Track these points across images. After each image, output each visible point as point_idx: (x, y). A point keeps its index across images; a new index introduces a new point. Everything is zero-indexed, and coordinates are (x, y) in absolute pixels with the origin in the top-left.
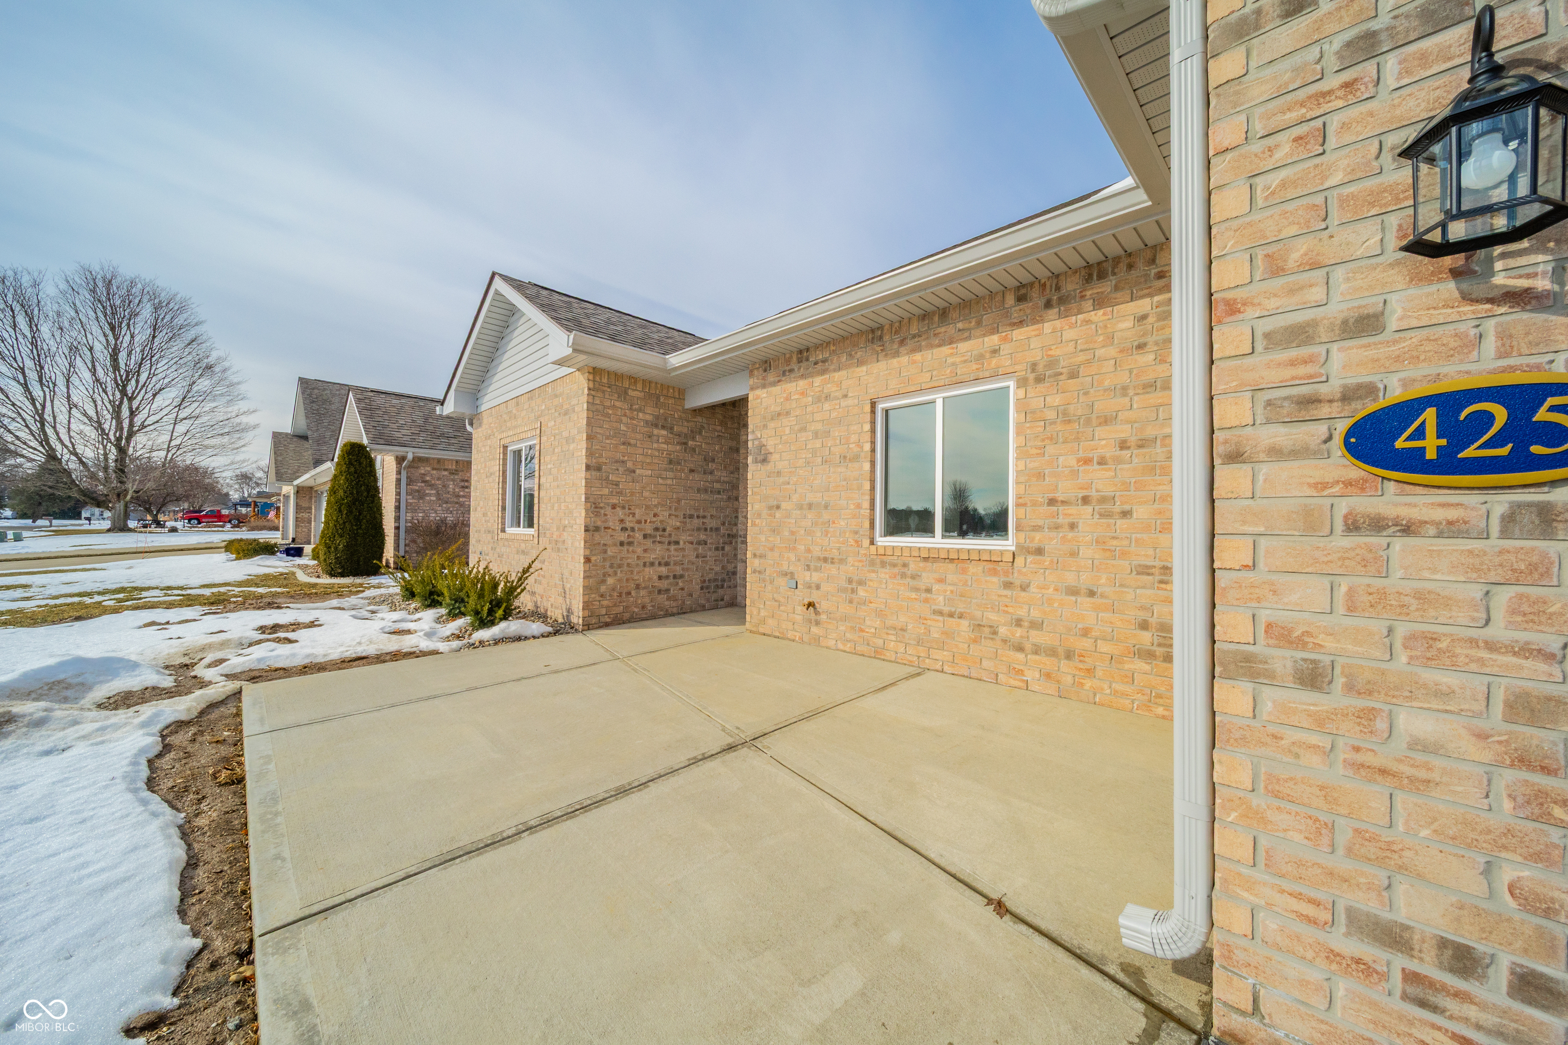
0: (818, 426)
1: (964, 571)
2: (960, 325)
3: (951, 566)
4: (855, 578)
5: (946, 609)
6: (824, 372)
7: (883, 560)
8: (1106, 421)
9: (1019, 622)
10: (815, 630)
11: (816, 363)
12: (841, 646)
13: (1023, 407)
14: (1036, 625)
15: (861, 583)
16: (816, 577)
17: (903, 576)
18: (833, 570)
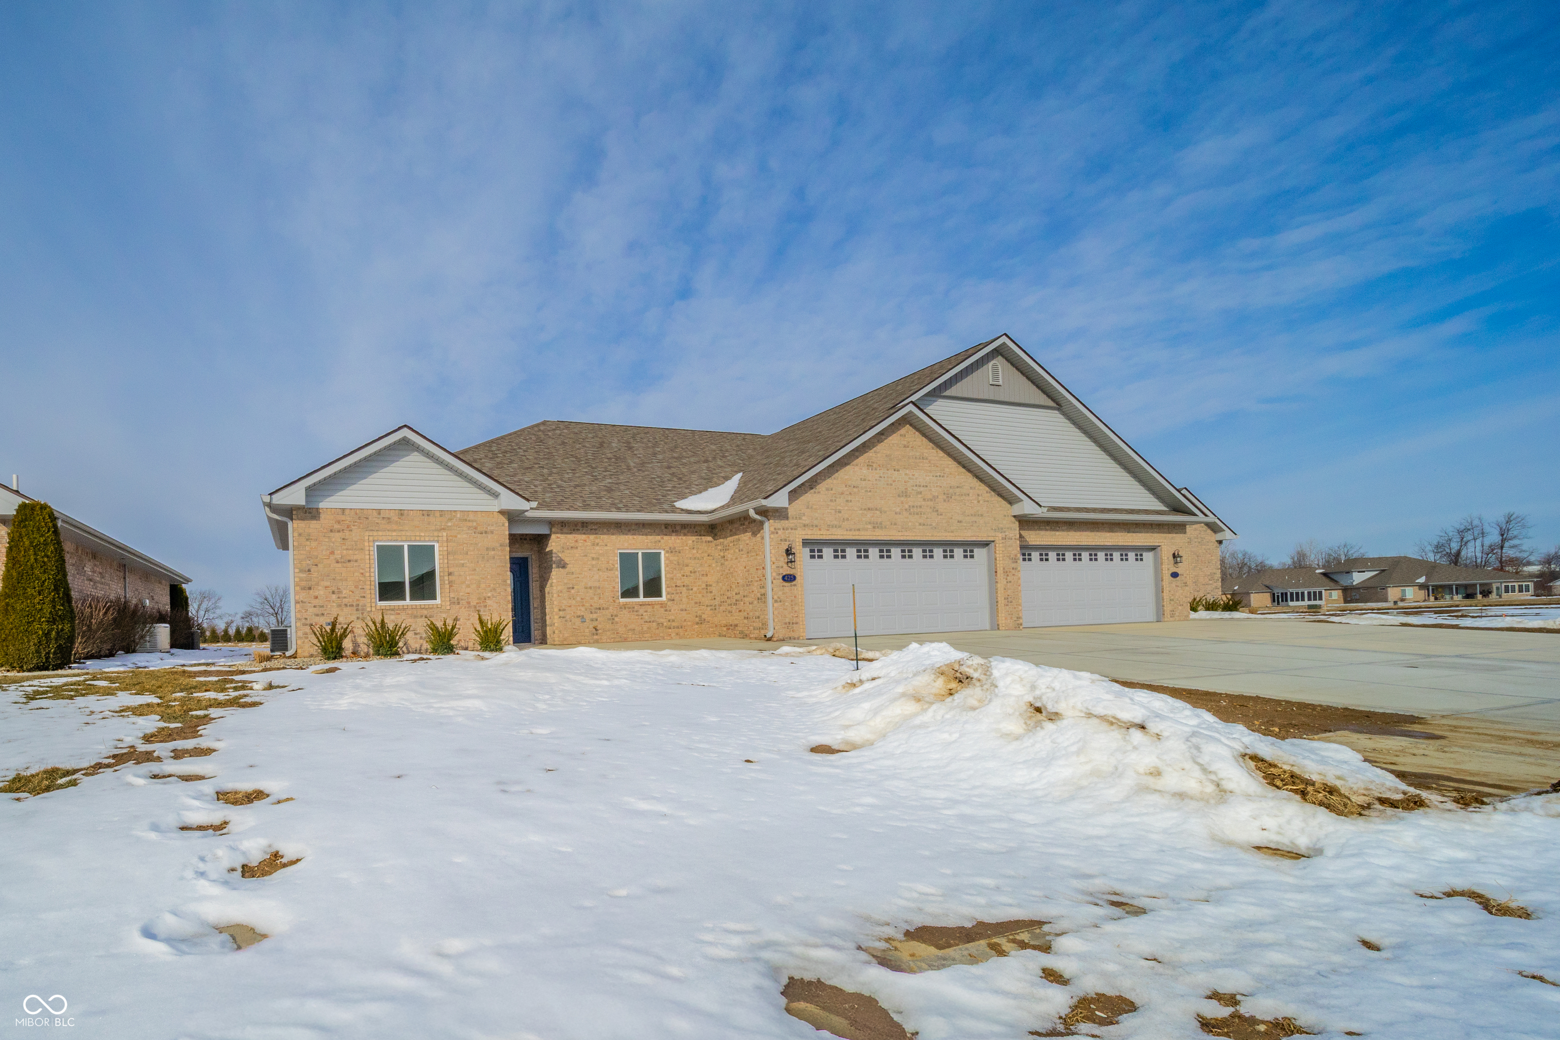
0: (594, 556)
1: (653, 608)
2: (649, 530)
3: (649, 607)
4: (614, 614)
5: (648, 620)
6: (596, 534)
7: (624, 606)
8: (687, 566)
9: (669, 621)
10: (595, 637)
11: (591, 530)
12: (608, 641)
13: (667, 559)
14: (673, 621)
15: (616, 616)
16: (595, 616)
17: (633, 611)
18: (604, 612)
